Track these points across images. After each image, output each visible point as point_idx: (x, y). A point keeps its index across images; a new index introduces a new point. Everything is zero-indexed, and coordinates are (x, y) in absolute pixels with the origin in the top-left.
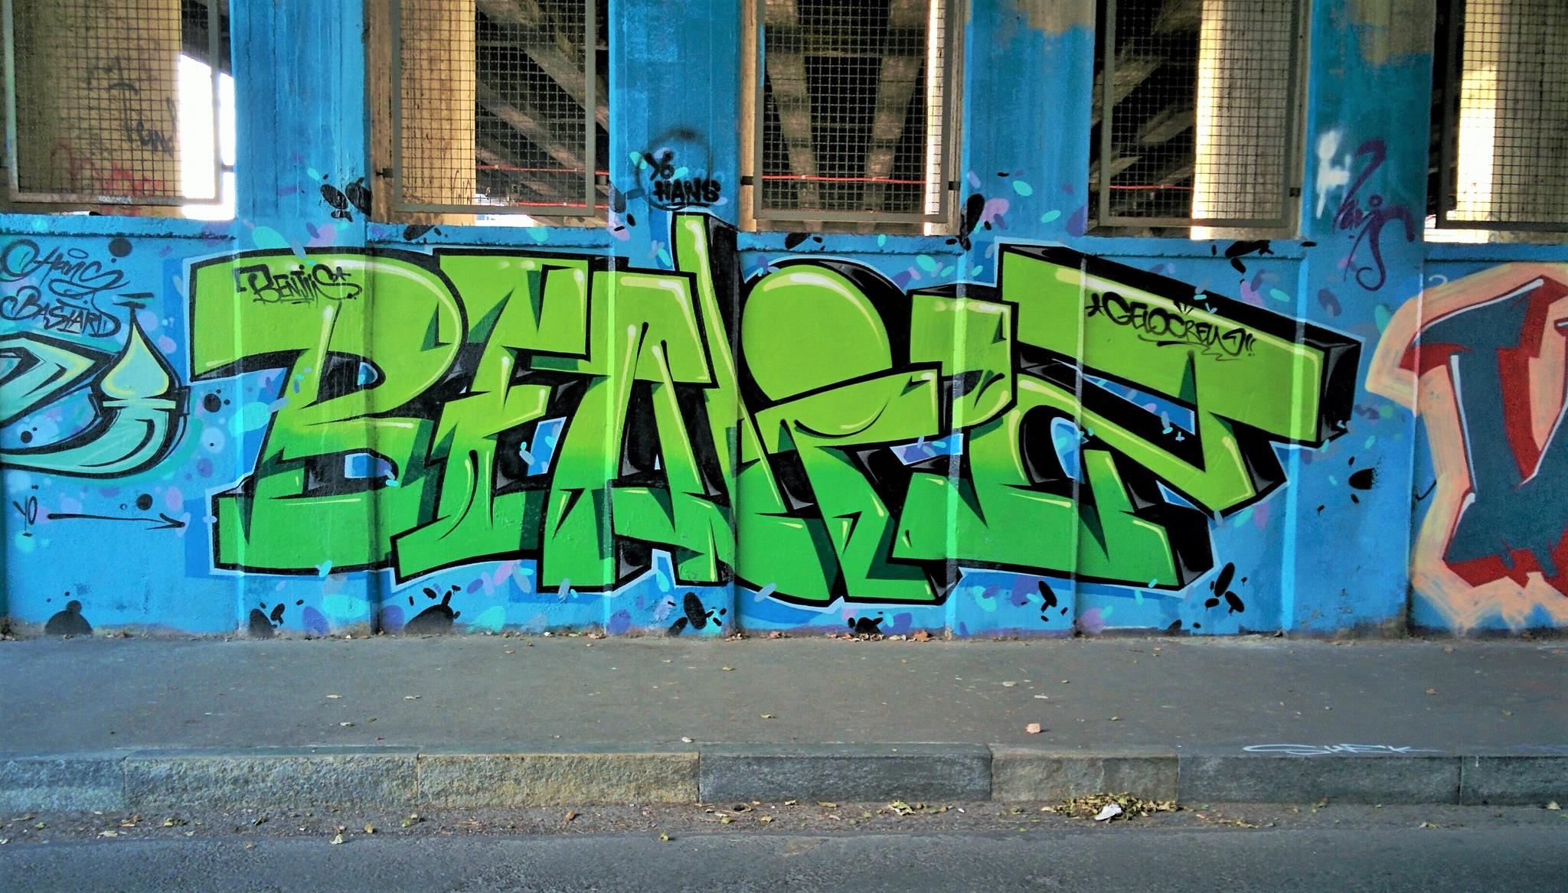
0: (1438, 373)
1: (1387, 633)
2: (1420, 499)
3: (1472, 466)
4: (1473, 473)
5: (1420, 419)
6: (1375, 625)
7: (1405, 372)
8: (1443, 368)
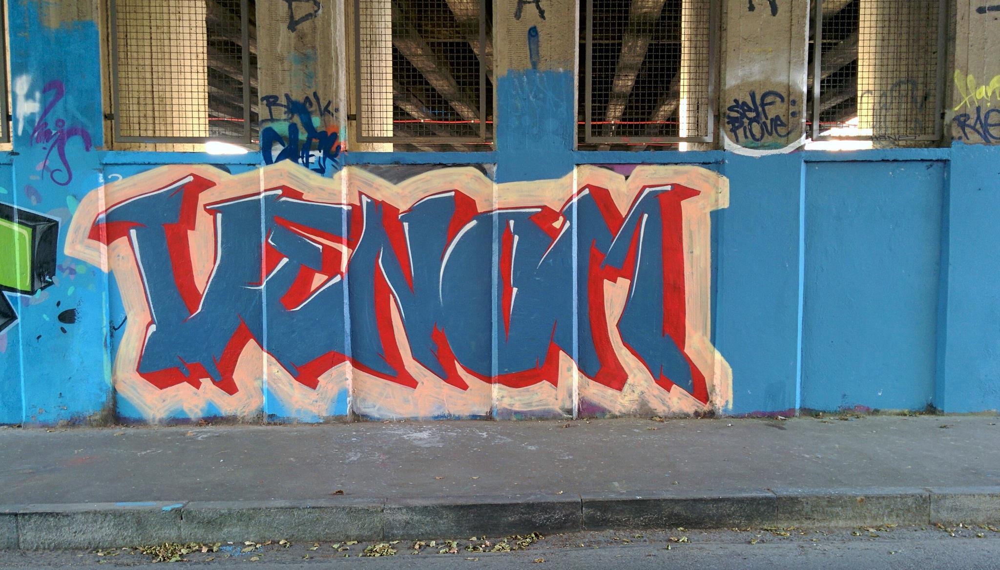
0: (121, 243)
1: (94, 423)
2: (115, 329)
3: (152, 306)
4: (153, 310)
5: (111, 274)
6: (85, 418)
7: (95, 243)
8: (125, 238)
